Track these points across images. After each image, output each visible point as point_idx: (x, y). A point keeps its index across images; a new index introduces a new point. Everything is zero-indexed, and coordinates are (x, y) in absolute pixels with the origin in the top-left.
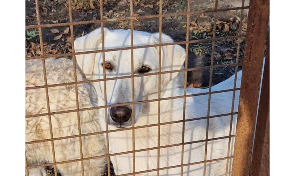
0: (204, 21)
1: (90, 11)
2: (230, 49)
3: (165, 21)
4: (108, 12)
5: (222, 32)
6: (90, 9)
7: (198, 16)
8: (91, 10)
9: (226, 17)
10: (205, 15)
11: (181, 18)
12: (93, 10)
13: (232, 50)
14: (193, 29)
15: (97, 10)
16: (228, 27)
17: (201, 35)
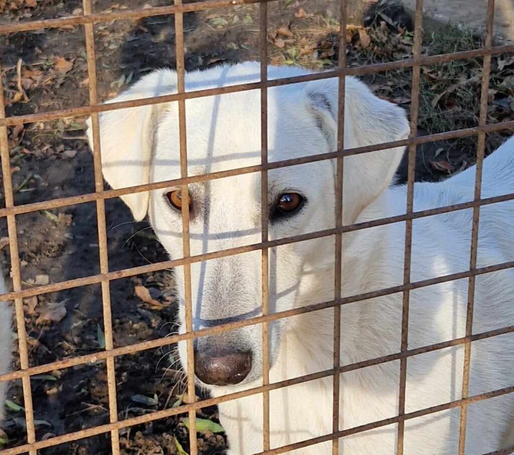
0: (308, 26)
1: (26, 11)
2: (383, 88)
3: (214, 29)
4: (71, 13)
5: (355, 49)
6: (26, 8)
7: (290, 15)
8: (29, 10)
9: (356, 15)
10: (307, 13)
11: (251, 21)
12: (32, 8)
13: (388, 88)
14: (286, 44)
15: (43, 8)
16: (368, 36)
17: (305, 57)
